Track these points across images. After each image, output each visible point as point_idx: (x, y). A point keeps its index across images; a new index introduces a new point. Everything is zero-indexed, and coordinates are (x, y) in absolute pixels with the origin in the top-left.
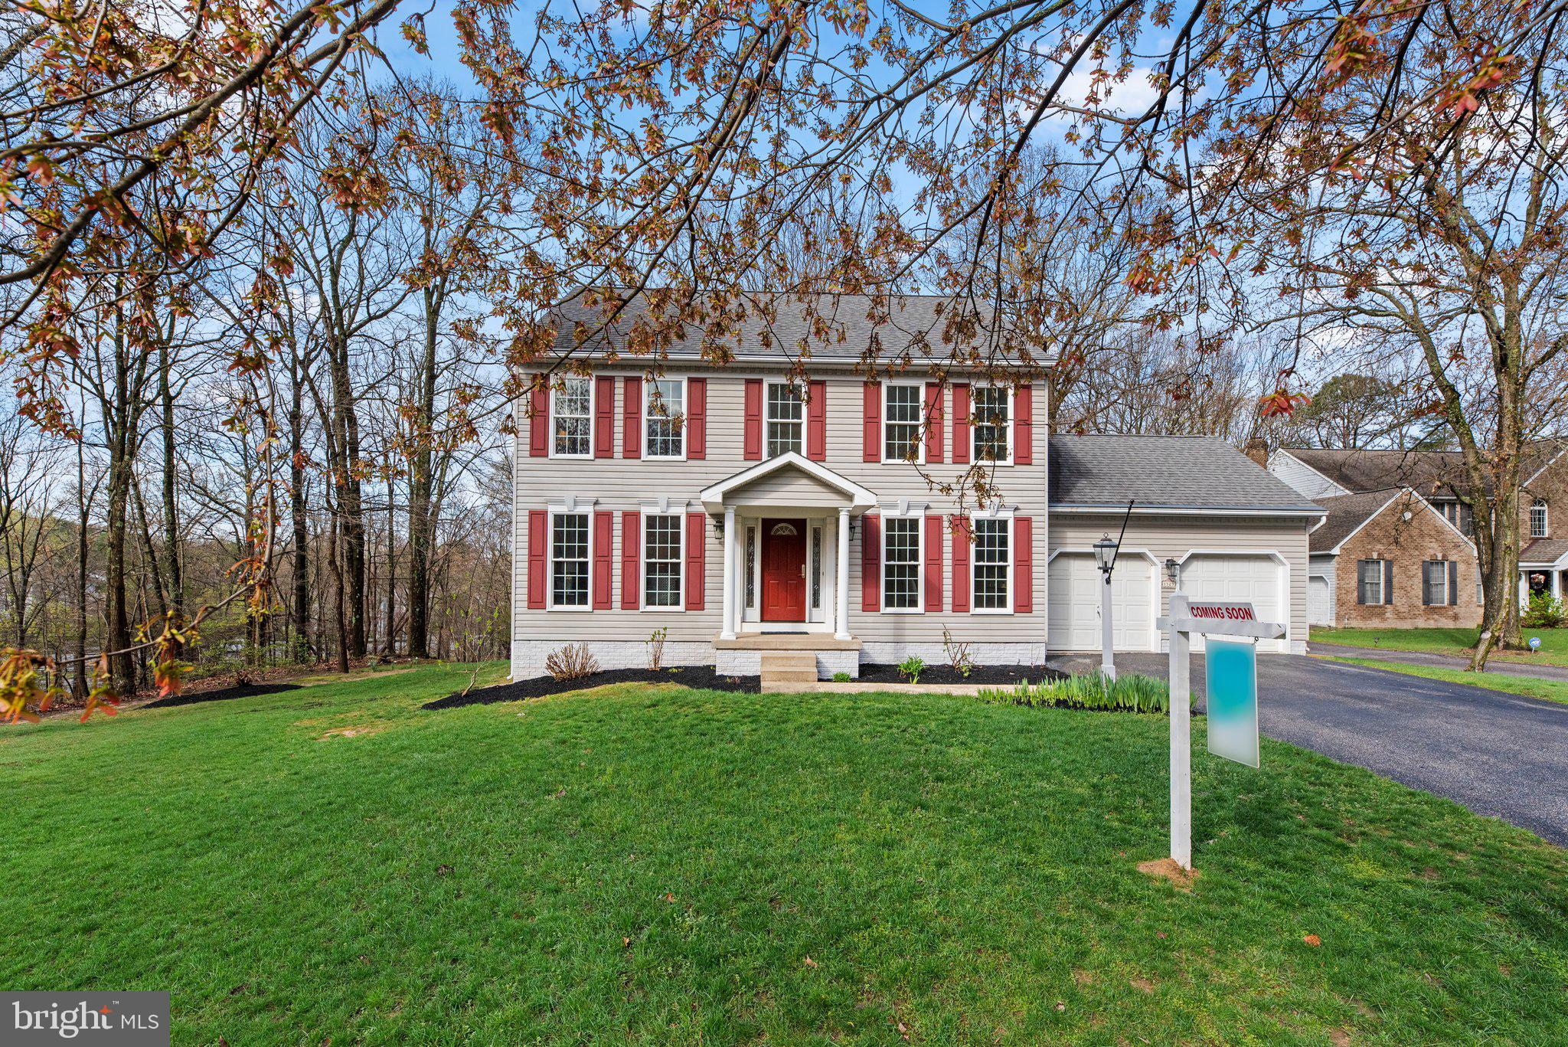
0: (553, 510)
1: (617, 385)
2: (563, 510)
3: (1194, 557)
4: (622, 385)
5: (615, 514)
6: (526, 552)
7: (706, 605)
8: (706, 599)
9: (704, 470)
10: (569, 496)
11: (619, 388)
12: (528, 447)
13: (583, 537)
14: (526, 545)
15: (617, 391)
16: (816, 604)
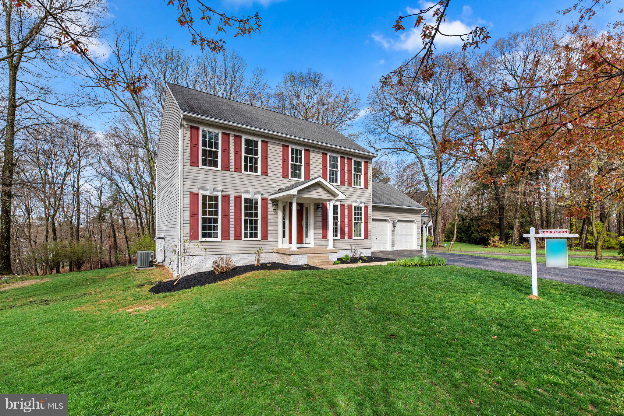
0: (202, 193)
1: (231, 138)
2: (207, 193)
3: (399, 221)
4: (233, 138)
5: (231, 196)
6: (189, 212)
7: (269, 237)
8: (269, 235)
9: (267, 180)
10: (210, 186)
11: (232, 139)
12: (189, 161)
13: (216, 206)
14: (189, 209)
15: (231, 141)
16: (307, 237)
